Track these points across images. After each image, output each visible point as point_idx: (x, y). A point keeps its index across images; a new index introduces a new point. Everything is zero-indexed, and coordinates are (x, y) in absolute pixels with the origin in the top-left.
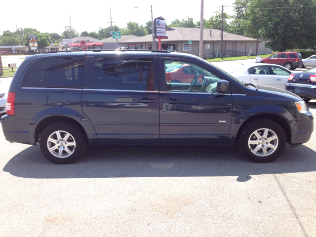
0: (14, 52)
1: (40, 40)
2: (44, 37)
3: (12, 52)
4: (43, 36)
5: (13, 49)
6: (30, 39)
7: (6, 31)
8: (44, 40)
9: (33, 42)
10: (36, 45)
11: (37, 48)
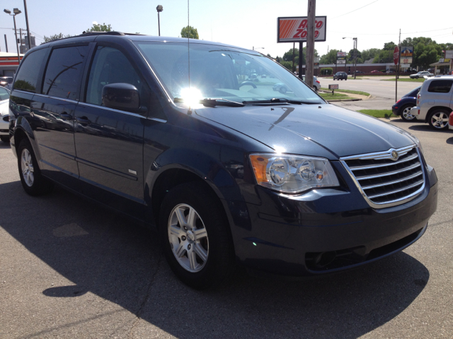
0: (388, 72)
1: (428, 54)
2: (434, 51)
3: (385, 72)
4: (432, 49)
5: (388, 68)
6: (403, 52)
7: (389, 43)
8: (433, 54)
9: (406, 56)
10: (410, 60)
11: (411, 66)
